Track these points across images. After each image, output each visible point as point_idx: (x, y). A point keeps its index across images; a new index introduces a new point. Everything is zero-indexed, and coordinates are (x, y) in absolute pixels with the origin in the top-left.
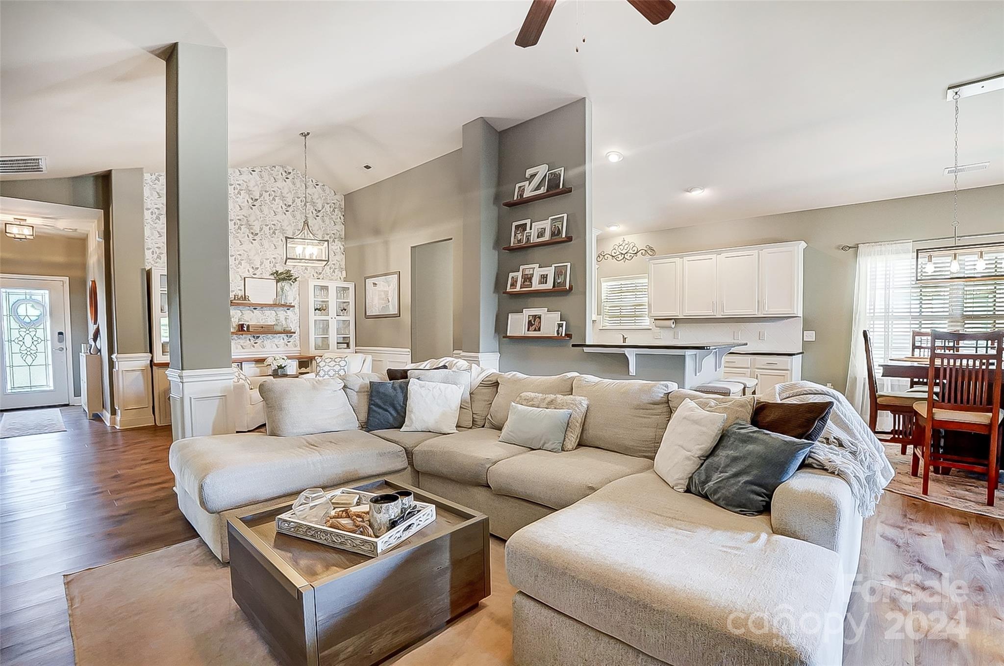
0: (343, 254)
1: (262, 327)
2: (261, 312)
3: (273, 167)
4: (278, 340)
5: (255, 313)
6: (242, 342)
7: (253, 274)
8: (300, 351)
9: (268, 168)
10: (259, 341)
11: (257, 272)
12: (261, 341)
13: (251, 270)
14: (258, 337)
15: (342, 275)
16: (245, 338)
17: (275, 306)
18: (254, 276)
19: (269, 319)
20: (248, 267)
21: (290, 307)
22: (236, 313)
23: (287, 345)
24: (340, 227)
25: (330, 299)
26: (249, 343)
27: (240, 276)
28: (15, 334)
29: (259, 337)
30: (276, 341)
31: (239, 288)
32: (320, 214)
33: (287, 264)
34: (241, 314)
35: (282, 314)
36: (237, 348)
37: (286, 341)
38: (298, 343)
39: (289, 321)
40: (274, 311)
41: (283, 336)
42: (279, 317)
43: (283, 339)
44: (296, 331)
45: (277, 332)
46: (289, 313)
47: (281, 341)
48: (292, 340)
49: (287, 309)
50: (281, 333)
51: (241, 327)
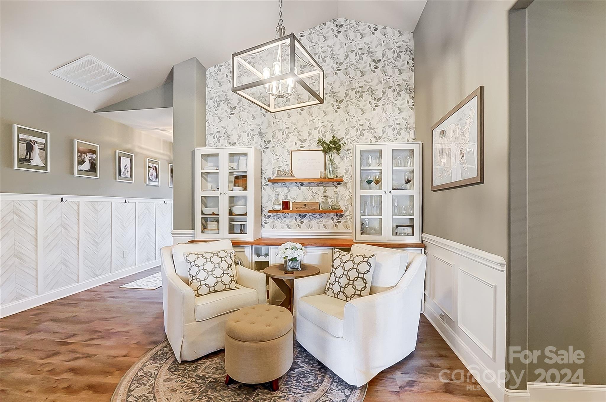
0: (412, 109)
1: (306, 205)
2: (308, 188)
3: (323, 24)
4: (326, 220)
5: (302, 190)
6: (287, 221)
7: (301, 147)
9: (317, 27)
10: (305, 220)
11: (306, 144)
13: (299, 143)
14: (305, 216)
15: (410, 137)
16: (291, 217)
17: (324, 182)
18: (301, 149)
19: (316, 196)
20: (296, 139)
21: (339, 182)
22: (283, 191)
23: (336, 226)
24: (409, 76)
25: (384, 168)
26: (295, 222)
27: (287, 150)
30: (324, 221)
31: (286, 163)
32: (380, 65)
34: (287, 191)
35: (331, 190)
36: (283, 228)
37: (335, 221)
38: (350, 224)
39: (340, 197)
40: (322, 187)
41: (332, 215)
42: (328, 194)
43: (332, 219)
44: (347, 209)
45: (325, 212)
46: (340, 188)
47: (329, 221)
48: (342, 220)
49: (337, 184)
50: (330, 212)
51: (286, 205)
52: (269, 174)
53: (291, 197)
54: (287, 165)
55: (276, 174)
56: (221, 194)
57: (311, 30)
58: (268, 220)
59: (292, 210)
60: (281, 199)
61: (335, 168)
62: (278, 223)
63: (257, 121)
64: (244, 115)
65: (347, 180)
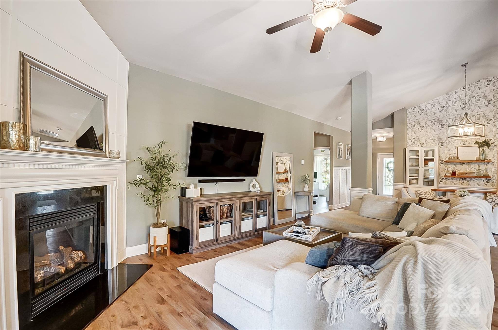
1: (466, 174)
2: (468, 165)
3: (478, 81)
4: (479, 182)
5: (464, 166)
6: (454, 181)
7: (463, 145)
8: (496, 189)
9: (474, 83)
10: (466, 181)
11: (466, 143)
12: (467, 181)
16: (456, 179)
17: (478, 161)
18: (464, 146)
19: (473, 169)
21: (489, 162)
22: (452, 166)
23: (486, 185)
26: (459, 182)
27: (455, 146)
28: (387, 174)
29: (466, 179)
30: (478, 182)
33: (484, 135)
34: (455, 166)
35: (483, 167)
36: (451, 184)
37: (485, 182)
38: (495, 184)
39: (489, 170)
40: (477, 165)
41: (483, 179)
42: (481, 168)
43: (483, 181)
44: (493, 176)
45: (479, 177)
46: (489, 165)
47: (481, 182)
48: (490, 182)
49: (487, 163)
50: (482, 177)
51: (454, 174)
52: (444, 158)
53: (457, 170)
54: (455, 154)
55: (447, 158)
56: (420, 168)
57: (470, 85)
58: (442, 180)
59: (458, 176)
60: (451, 171)
61: (485, 155)
62: (448, 182)
63: (436, 133)
64: (429, 130)
65: (494, 161)
